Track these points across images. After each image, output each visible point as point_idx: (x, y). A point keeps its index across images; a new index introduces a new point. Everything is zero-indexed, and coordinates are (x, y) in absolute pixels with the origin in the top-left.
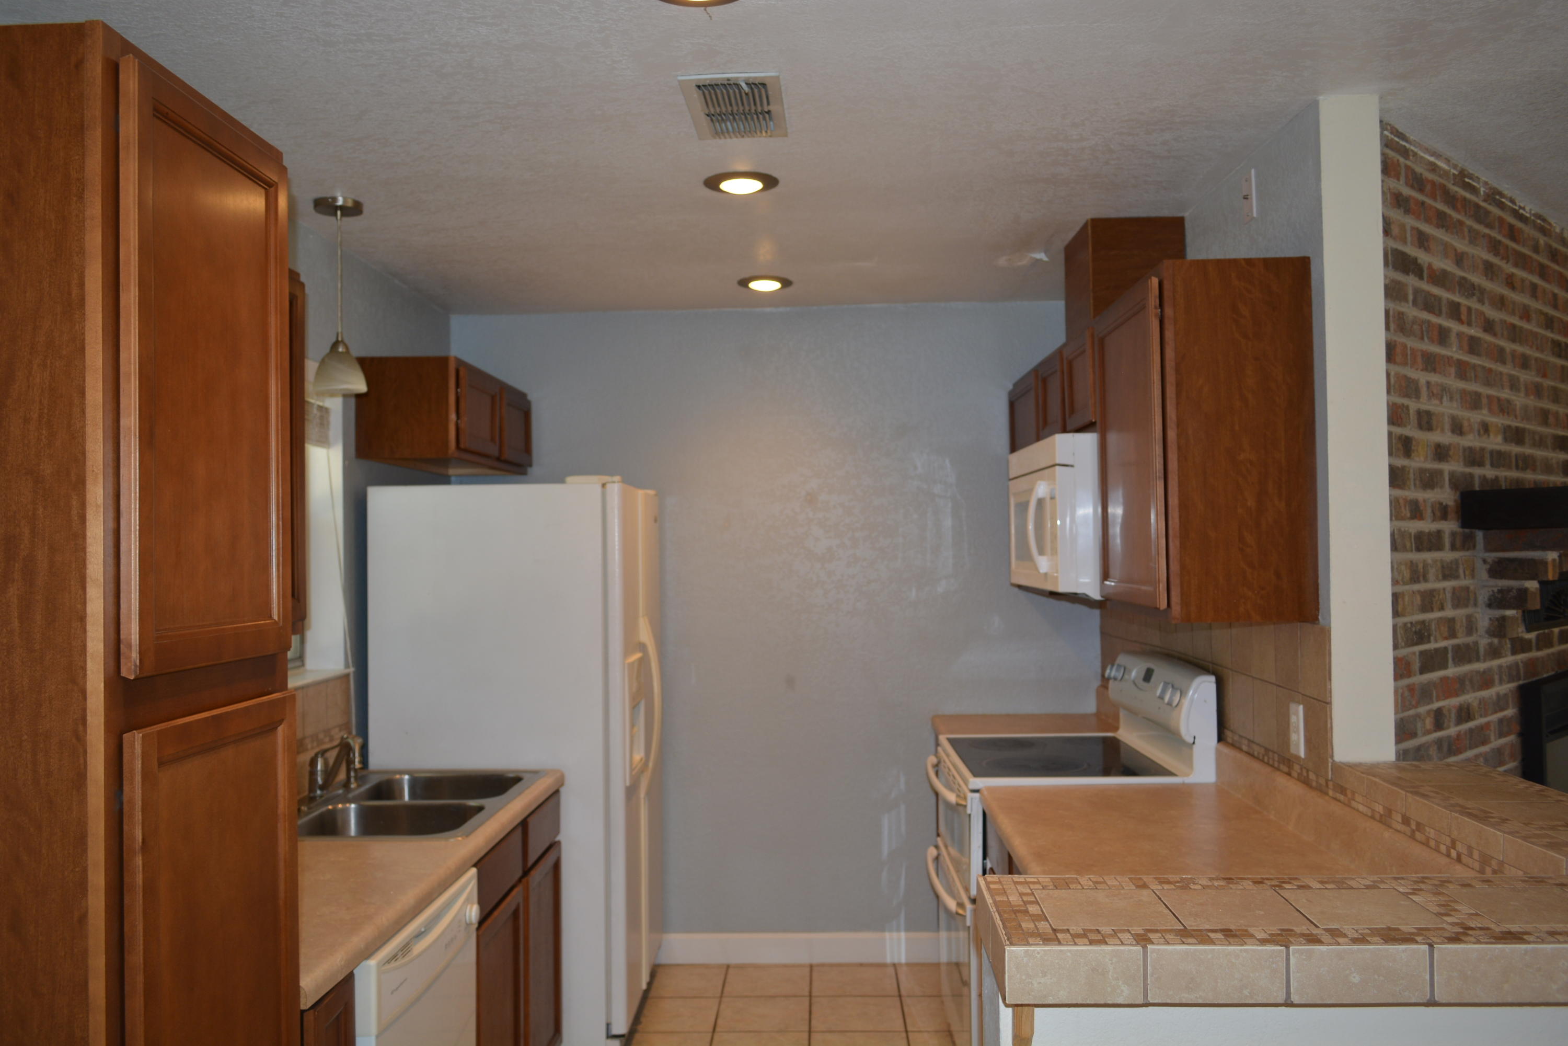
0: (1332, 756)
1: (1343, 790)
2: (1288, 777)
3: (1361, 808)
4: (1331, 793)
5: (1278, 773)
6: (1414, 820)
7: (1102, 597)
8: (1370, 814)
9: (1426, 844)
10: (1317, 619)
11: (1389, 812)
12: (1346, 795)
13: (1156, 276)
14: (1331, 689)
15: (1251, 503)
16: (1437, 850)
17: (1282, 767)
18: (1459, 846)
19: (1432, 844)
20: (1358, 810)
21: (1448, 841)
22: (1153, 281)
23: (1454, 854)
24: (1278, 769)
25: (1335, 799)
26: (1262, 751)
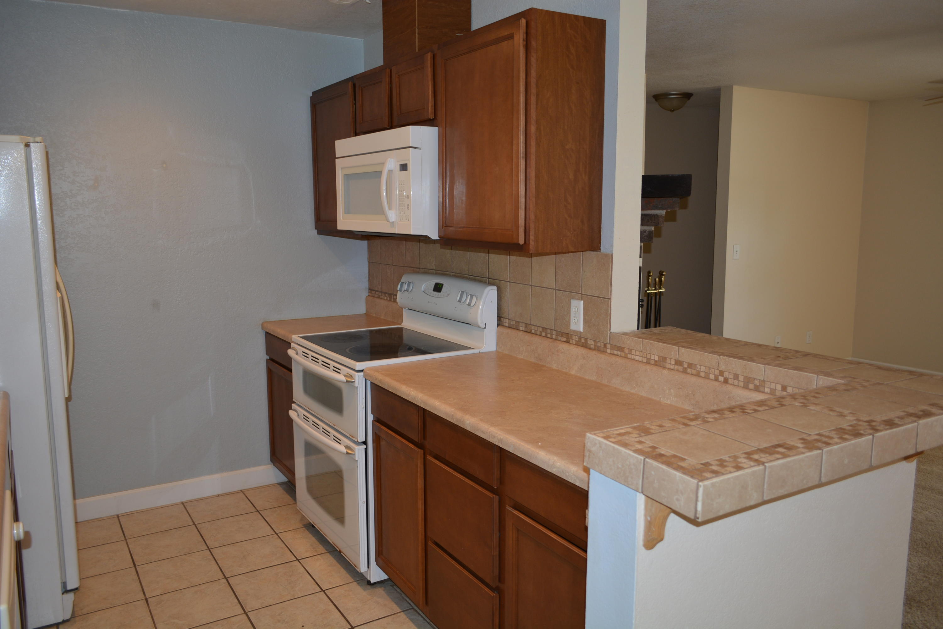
0: (610, 330)
1: (621, 349)
2: (568, 344)
3: (637, 358)
4: (608, 351)
5: (558, 342)
6: (686, 362)
7: (439, 238)
8: (645, 360)
9: (698, 375)
10: (600, 249)
11: (664, 359)
12: (623, 351)
13: (524, 18)
14: (611, 290)
15: (571, 176)
16: (707, 377)
17: (559, 338)
18: (726, 375)
19: (703, 374)
20: (634, 360)
21: (717, 372)
22: (522, 21)
23: (721, 379)
24: (557, 340)
25: (613, 354)
26: (541, 329)
